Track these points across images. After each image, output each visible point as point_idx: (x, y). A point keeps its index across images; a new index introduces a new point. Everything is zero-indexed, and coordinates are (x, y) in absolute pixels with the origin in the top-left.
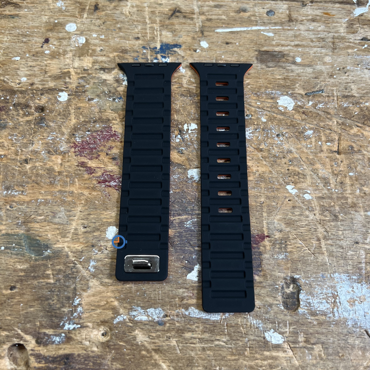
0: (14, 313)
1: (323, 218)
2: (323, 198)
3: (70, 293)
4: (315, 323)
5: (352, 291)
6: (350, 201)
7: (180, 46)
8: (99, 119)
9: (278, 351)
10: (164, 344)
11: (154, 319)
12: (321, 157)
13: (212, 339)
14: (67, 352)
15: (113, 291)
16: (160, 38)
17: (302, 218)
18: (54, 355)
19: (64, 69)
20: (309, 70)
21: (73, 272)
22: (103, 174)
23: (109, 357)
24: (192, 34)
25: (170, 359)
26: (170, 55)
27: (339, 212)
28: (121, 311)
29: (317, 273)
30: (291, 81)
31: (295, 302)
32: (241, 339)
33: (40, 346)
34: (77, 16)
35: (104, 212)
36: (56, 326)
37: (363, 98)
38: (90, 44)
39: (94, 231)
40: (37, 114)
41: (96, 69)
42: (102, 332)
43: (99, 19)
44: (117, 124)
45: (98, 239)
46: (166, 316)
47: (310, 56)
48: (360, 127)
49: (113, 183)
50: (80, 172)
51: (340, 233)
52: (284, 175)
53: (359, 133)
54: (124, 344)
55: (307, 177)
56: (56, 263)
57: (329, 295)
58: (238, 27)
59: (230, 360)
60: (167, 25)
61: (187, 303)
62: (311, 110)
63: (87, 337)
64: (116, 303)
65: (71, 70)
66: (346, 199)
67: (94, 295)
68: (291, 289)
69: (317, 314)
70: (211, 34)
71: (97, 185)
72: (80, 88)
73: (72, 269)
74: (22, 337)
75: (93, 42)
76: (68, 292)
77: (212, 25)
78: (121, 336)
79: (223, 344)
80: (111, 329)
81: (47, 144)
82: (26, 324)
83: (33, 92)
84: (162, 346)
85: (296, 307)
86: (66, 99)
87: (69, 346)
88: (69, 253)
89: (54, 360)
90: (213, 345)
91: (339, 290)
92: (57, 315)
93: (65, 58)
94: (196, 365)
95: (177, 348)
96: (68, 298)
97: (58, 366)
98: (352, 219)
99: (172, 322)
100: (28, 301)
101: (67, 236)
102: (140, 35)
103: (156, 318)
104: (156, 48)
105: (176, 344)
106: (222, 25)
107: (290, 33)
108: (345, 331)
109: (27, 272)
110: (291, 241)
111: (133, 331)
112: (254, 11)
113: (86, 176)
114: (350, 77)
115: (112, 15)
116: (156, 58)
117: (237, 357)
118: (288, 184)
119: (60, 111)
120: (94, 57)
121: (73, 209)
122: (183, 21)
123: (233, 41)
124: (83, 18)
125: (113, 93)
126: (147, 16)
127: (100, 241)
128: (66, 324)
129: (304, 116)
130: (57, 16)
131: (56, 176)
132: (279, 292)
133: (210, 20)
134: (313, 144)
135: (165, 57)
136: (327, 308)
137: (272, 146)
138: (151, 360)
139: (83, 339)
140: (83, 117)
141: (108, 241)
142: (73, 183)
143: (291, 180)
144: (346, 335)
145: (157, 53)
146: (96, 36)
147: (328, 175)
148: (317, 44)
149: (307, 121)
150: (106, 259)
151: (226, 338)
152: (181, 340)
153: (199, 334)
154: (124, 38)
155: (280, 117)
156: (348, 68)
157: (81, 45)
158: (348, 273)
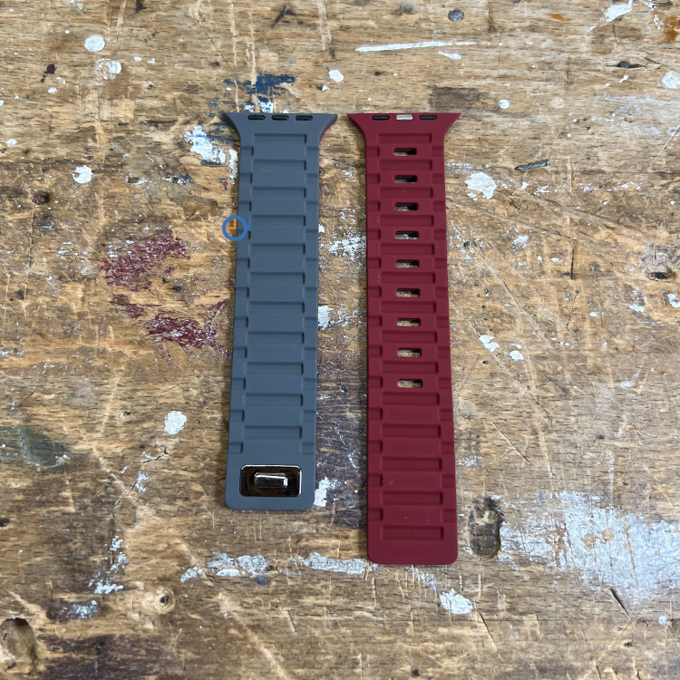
0: (8, 566)
1: (543, 393)
2: (544, 358)
3: (103, 530)
4: (527, 577)
5: (591, 521)
6: (590, 362)
7: (293, 79)
8: (149, 216)
9: (462, 626)
10: (267, 616)
11: (251, 574)
12: (541, 283)
13: (351, 606)
14: (101, 631)
15: (178, 526)
16: (257, 63)
17: (508, 394)
18: (79, 637)
19: (84, 123)
20: (524, 123)
21: (109, 494)
22: (157, 318)
23: (173, 639)
24: (313, 57)
25: (278, 642)
26: (274, 96)
27: (571, 384)
28: (194, 560)
29: (532, 491)
30: (491, 144)
31: (492, 541)
32: (400, 607)
33: (54, 623)
34: (105, 21)
35: (159, 386)
36: (81, 588)
37: (618, 175)
38: (129, 74)
39: (143, 421)
40: (37, 208)
41: (142, 123)
42: (161, 596)
43: (144, 26)
44: (182, 226)
45: (150, 435)
46: (271, 568)
47: (526, 96)
48: (612, 229)
49: (175, 334)
50: (117, 315)
51: (573, 419)
52: (477, 317)
53: (609, 240)
54: (199, 618)
55: (517, 320)
56: (79, 477)
57: (551, 529)
58: (397, 43)
59: (380, 643)
60: (269, 39)
61: (306, 546)
62: (525, 197)
63: (135, 605)
64: (184, 547)
65: (97, 125)
66: (584, 359)
67: (145, 533)
68: (486, 519)
69: (530, 561)
70: (348, 55)
71: (146, 338)
72: (115, 159)
73: (106, 487)
74: (23, 608)
75: (134, 70)
76: (101, 529)
77: (350, 38)
78: (195, 604)
79: (368, 615)
80: (176, 591)
81: (56, 262)
82: (29, 585)
83: (29, 167)
84: (265, 620)
85: (494, 551)
86: (89, 179)
87: (105, 623)
88: (101, 459)
89: (80, 646)
90: (352, 618)
91: (568, 520)
92: (83, 568)
93: (84, 102)
94: (323, 651)
95: (290, 624)
96: (101, 539)
97: (86, 656)
98: (593, 395)
99: (281, 579)
100: (31, 545)
101: (97, 429)
102: (219, 59)
103: (254, 573)
104: (249, 82)
105: (288, 617)
106: (367, 39)
107: (490, 53)
108: (577, 591)
109: (28, 495)
110: (487, 435)
111: (215, 594)
112: (426, 11)
113: (127, 321)
114: (596, 137)
115: (169, 19)
116: (250, 103)
117: (392, 638)
118: (483, 333)
119: (78, 202)
120: (138, 101)
121: (106, 381)
122: (298, 30)
123: (388, 70)
124: (115, 24)
125: (173, 168)
126: (233, 22)
127: (153, 437)
128: (99, 584)
129: (512, 209)
130: (68, 22)
131: (73, 322)
132: (465, 525)
133: (345, 29)
134: (529, 260)
135: (265, 100)
136: (548, 552)
137: (456, 265)
138: (246, 644)
139: (128, 610)
140: (120, 211)
141: (168, 437)
142: (105, 335)
143: (489, 326)
144: (579, 598)
145: (251, 92)
146: (140, 59)
147: (553, 316)
148: (539, 74)
149: (519, 218)
150: (166, 470)
151: (373, 605)
152: (297, 609)
153: (328, 598)
154: (192, 64)
155: (470, 212)
156: (593, 119)
157: (113, 78)
158: (584, 491)
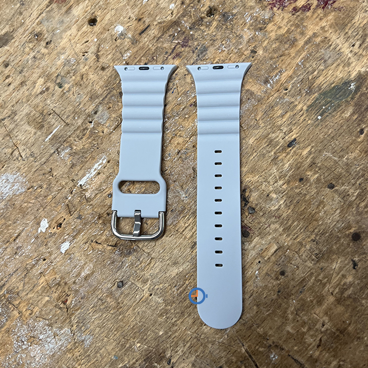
35: (353, 21)
40: (215, 17)
50: (301, 17)
71: (324, 11)
81: (251, 25)
83: (191, 6)
101: (351, 62)
109: (357, 112)
142: (306, 29)
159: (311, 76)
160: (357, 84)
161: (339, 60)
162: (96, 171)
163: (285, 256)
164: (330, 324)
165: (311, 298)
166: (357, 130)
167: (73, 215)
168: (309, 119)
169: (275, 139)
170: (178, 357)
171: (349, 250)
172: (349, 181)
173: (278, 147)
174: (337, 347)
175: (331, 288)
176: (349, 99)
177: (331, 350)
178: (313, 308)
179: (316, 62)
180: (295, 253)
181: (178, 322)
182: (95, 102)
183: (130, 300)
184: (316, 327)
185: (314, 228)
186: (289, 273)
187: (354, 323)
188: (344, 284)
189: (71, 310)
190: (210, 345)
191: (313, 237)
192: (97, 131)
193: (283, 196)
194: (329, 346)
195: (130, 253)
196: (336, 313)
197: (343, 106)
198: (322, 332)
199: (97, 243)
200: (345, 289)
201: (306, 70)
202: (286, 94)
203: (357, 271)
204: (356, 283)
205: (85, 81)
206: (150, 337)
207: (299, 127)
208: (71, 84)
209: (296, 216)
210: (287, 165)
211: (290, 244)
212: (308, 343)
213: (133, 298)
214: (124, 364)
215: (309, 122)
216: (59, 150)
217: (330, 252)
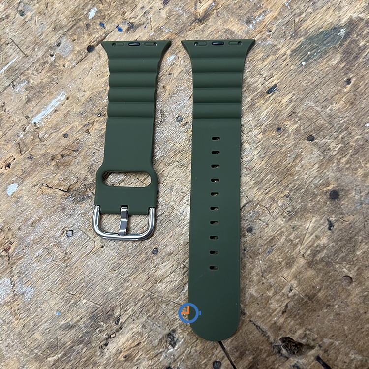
159: (298, 18)
160: (348, 30)
161: (329, 4)
162: (53, 108)
163: (255, 211)
164: (299, 289)
165: (280, 260)
166: (343, 79)
167: (24, 155)
168: (292, 64)
169: (253, 84)
170: (128, 316)
171: (326, 209)
172: (331, 134)
173: (256, 93)
174: (304, 314)
175: (302, 249)
176: (337, 46)
177: (297, 317)
178: (281, 270)
179: (304, 4)
180: (265, 209)
181: (131, 278)
182: (58, 33)
183: (79, 251)
184: (283, 291)
185: (289, 183)
186: (257, 230)
187: (325, 289)
188: (317, 246)
189: (13, 259)
190: (164, 306)
191: (286, 192)
192: (57, 65)
193: (257, 147)
194: (295, 313)
195: (83, 199)
196: (305, 277)
197: (331, 53)
198: (288, 298)
199: (48, 187)
200: (318, 251)
201: (292, 12)
202: (270, 36)
203: (333, 233)
204: (330, 245)
205: (49, 9)
206: (98, 293)
207: (280, 72)
208: (34, 12)
209: (269, 169)
210: (264, 113)
211: (260, 199)
212: (273, 308)
213: (83, 249)
214: (67, 321)
215: (292, 67)
216: (15, 83)
217: (305, 209)
